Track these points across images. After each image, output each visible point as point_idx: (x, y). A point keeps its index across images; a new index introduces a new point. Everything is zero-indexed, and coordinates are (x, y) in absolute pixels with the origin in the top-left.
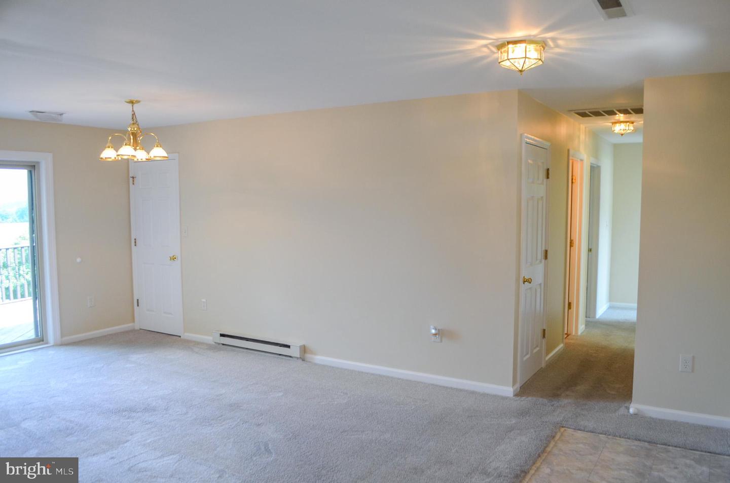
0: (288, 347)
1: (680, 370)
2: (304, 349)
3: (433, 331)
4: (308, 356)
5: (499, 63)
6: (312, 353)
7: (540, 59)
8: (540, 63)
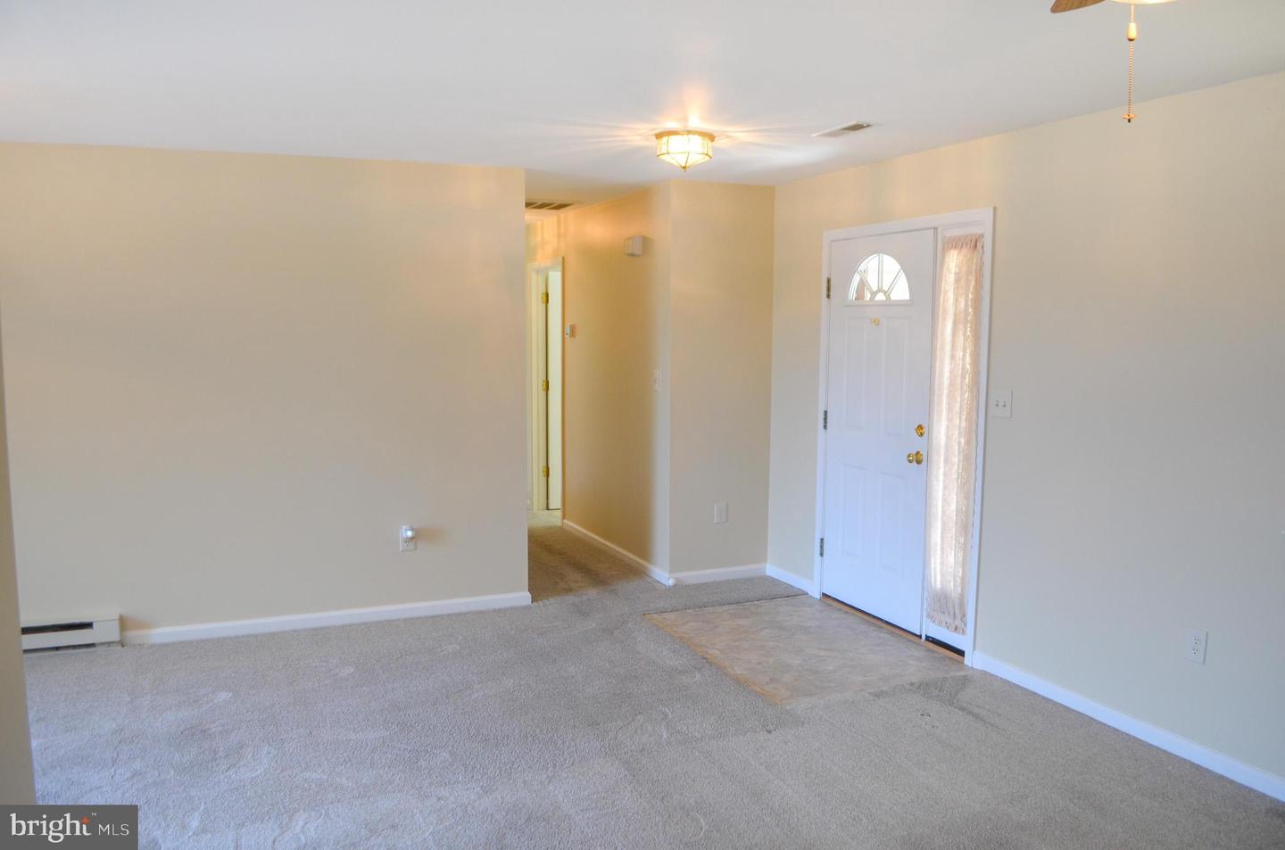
0: (88, 625)
1: (715, 521)
2: (124, 623)
3: (410, 534)
4: (132, 634)
5: (658, 156)
6: (141, 625)
7: (707, 155)
8: (708, 158)
